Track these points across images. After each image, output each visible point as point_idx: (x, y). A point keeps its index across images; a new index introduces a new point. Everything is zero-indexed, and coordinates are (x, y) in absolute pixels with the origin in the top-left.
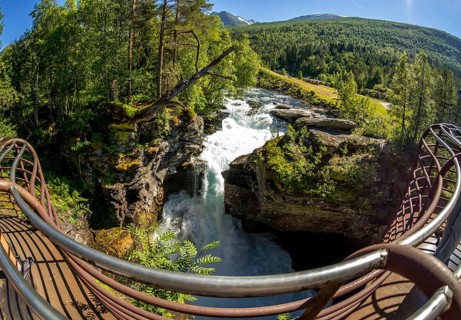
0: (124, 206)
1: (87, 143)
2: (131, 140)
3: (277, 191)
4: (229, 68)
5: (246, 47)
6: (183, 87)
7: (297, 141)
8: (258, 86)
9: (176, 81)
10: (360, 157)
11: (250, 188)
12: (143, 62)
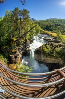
0: (14, 59)
1: (6, 47)
2: (15, 46)
4: (34, 30)
5: (38, 26)
6: (25, 34)
7: (49, 45)
8: (40, 33)
10: (62, 47)
11: (39, 54)
12: (17, 30)
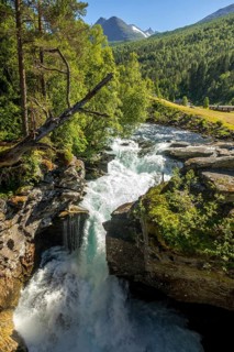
9: (45, 118)
11: (134, 242)
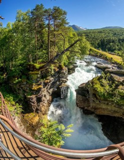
0: (36, 104)
1: (20, 80)
2: (38, 78)
3: (97, 98)
4: (77, 48)
5: (84, 40)
6: (59, 56)
7: (105, 79)
8: (90, 55)
9: (56, 54)
11: (86, 96)
12: (42, 46)
